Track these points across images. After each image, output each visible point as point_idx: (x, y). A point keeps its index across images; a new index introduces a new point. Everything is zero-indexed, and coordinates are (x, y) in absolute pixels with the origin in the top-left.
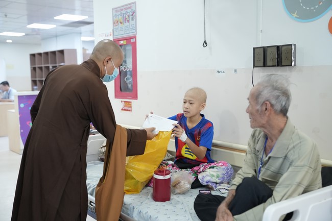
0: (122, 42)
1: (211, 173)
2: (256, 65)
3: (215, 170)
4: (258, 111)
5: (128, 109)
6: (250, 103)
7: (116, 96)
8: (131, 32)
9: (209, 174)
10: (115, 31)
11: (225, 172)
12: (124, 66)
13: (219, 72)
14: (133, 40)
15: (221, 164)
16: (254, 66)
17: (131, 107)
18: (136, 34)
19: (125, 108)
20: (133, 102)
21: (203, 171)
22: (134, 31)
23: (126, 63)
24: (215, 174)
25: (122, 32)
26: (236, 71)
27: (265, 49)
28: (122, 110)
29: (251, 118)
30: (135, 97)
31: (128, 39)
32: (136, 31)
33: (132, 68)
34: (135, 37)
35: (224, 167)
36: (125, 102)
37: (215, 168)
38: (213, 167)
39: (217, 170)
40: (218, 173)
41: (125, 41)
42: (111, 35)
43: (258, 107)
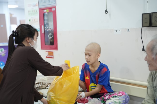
0: (45, 11)
1: (115, 101)
2: (144, 26)
3: (117, 98)
4: (153, 59)
5: (51, 56)
6: (147, 54)
7: (42, 48)
8: (52, 3)
9: (113, 101)
10: (40, 3)
11: (124, 99)
12: (48, 27)
13: (116, 31)
14: (53, 9)
15: (120, 94)
16: (143, 27)
17: (53, 55)
18: (56, 5)
19: (49, 56)
20: (55, 52)
21: (108, 99)
22: (55, 3)
23: (48, 25)
24: (117, 101)
25: (45, 4)
26: (128, 30)
27: (151, 15)
28: (47, 57)
29: (149, 63)
30: (56, 48)
31: (50, 9)
32: (56, 3)
33: (53, 28)
34: (55, 7)
35: (123, 96)
36: (48, 52)
37: (117, 97)
38: (116, 97)
39: (118, 98)
40: (120, 101)
41: (48, 10)
42: (37, 5)
43: (154, 56)
